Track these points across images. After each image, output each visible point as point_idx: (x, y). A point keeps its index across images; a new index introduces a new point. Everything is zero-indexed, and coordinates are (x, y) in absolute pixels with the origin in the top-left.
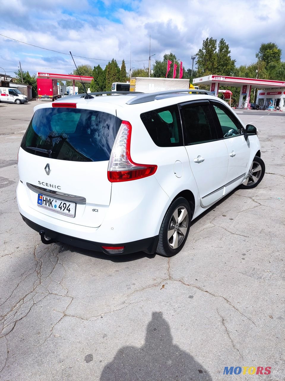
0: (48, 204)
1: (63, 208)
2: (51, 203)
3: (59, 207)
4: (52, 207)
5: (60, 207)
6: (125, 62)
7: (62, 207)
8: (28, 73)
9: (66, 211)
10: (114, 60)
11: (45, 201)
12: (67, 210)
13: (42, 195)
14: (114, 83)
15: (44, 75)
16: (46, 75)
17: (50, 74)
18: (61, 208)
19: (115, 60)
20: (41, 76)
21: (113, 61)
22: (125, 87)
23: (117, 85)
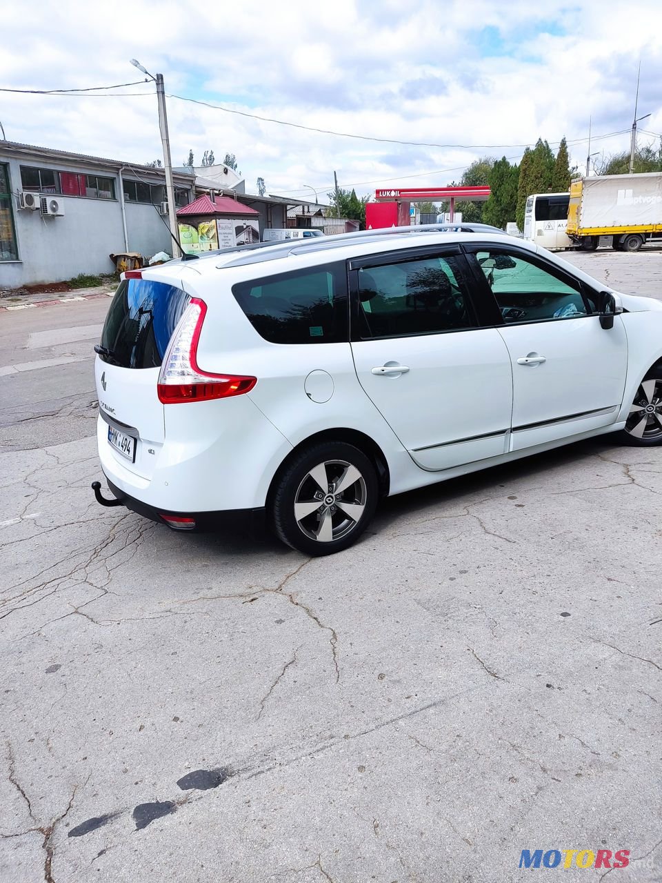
2: (116, 439)
3: (122, 445)
6: (568, 144)
8: (354, 193)
10: (543, 141)
14: (531, 197)
15: (388, 193)
16: (393, 194)
17: (401, 191)
19: (546, 142)
20: (382, 197)
21: (539, 144)
22: (560, 203)
23: (537, 201)
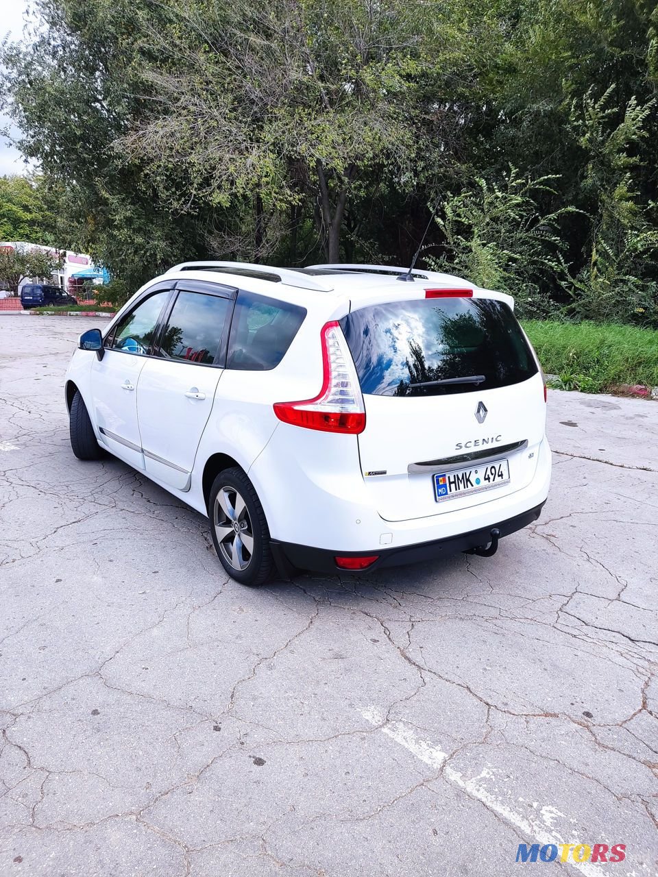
0: (462, 486)
1: (492, 477)
2: (468, 480)
3: (485, 479)
4: (472, 486)
5: (487, 477)
7: (490, 476)
9: (498, 479)
11: (454, 482)
12: (499, 476)
13: (445, 475)
18: (489, 479)
